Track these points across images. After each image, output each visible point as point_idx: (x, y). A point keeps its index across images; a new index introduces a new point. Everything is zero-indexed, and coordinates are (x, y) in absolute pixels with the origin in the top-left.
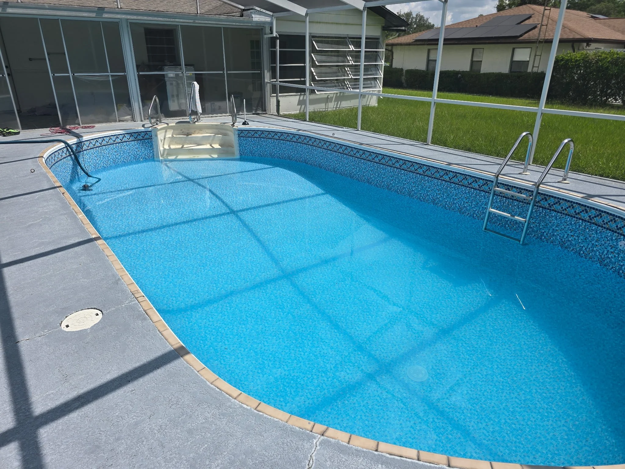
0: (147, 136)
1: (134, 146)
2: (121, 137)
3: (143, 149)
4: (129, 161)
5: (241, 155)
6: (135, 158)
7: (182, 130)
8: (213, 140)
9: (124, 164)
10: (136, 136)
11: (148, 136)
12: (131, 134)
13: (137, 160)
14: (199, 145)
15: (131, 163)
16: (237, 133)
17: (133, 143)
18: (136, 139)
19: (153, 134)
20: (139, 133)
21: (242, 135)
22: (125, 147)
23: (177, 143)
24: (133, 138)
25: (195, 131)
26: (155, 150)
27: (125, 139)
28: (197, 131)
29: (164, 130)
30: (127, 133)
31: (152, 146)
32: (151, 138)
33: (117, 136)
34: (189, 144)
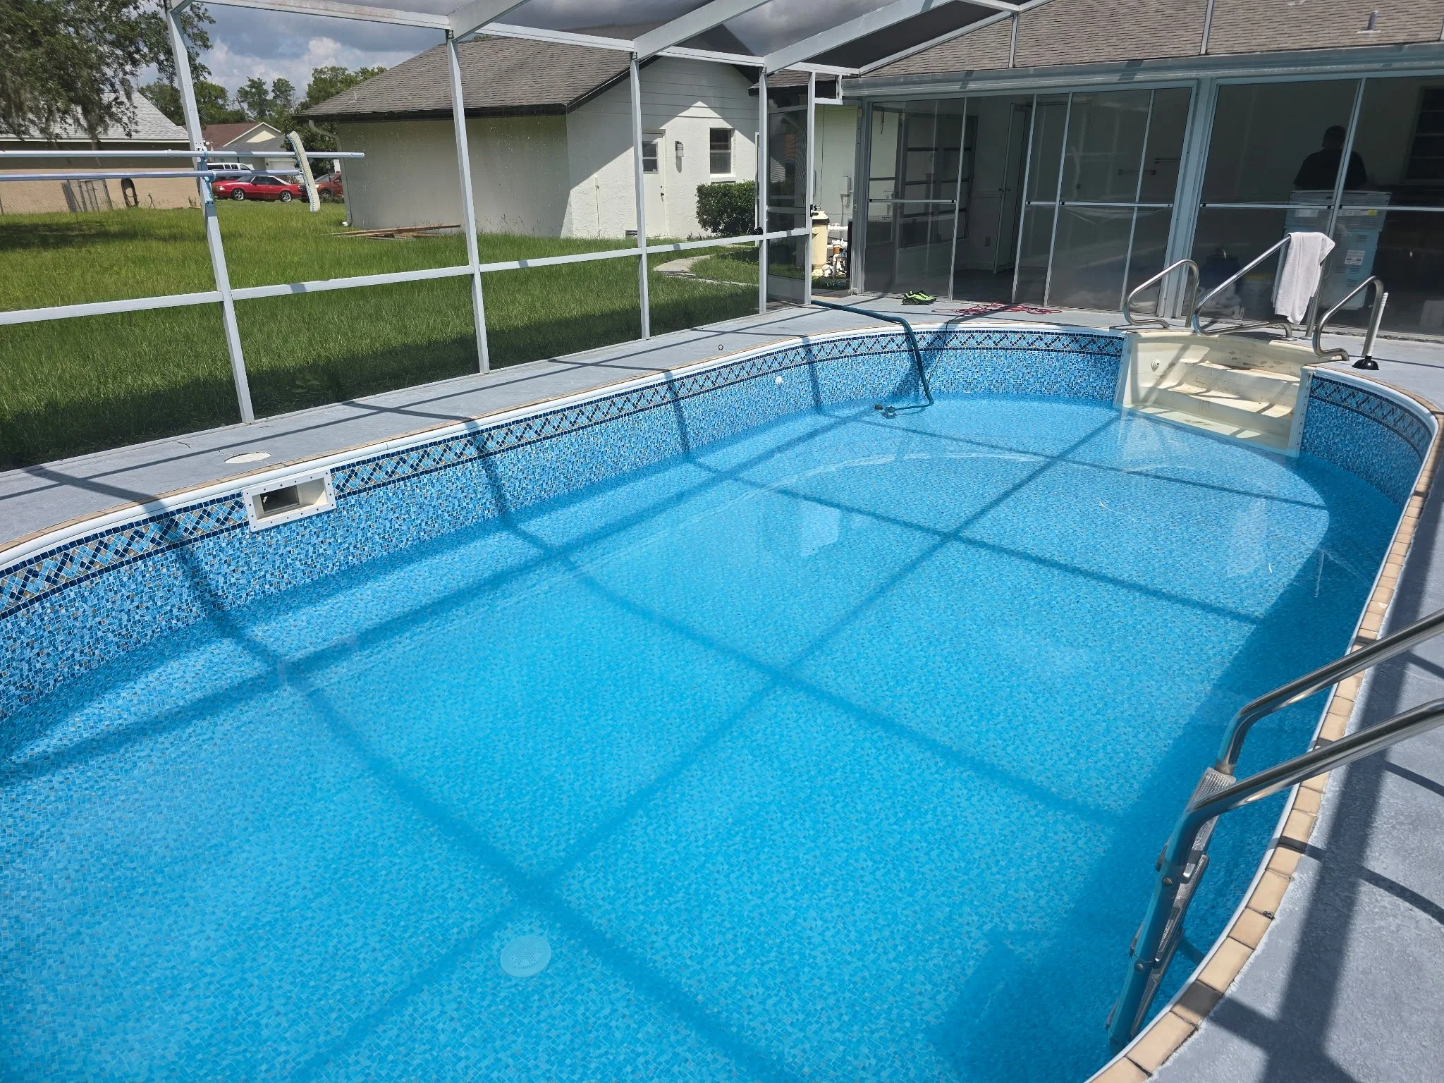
0: (1111, 349)
1: (1075, 365)
2: (1049, 338)
3: (1093, 375)
4: (1052, 393)
5: (1303, 448)
6: (1069, 389)
7: (1232, 353)
8: (1281, 393)
9: (1041, 396)
10: (1088, 344)
11: (1113, 349)
12: (1074, 337)
13: (1073, 395)
14: (1243, 398)
15: (1056, 398)
16: (1308, 384)
17: (1073, 356)
18: (1083, 350)
19: (1125, 345)
20: (1093, 338)
21: (1320, 392)
22: (1053, 361)
23: (1198, 382)
24: (1077, 345)
25: (1262, 363)
26: (1120, 382)
27: (1057, 345)
28: (1270, 363)
29: (1180, 345)
30: (1066, 334)
31: (1115, 373)
32: (1118, 354)
33: (1040, 335)
34: (1222, 391)
